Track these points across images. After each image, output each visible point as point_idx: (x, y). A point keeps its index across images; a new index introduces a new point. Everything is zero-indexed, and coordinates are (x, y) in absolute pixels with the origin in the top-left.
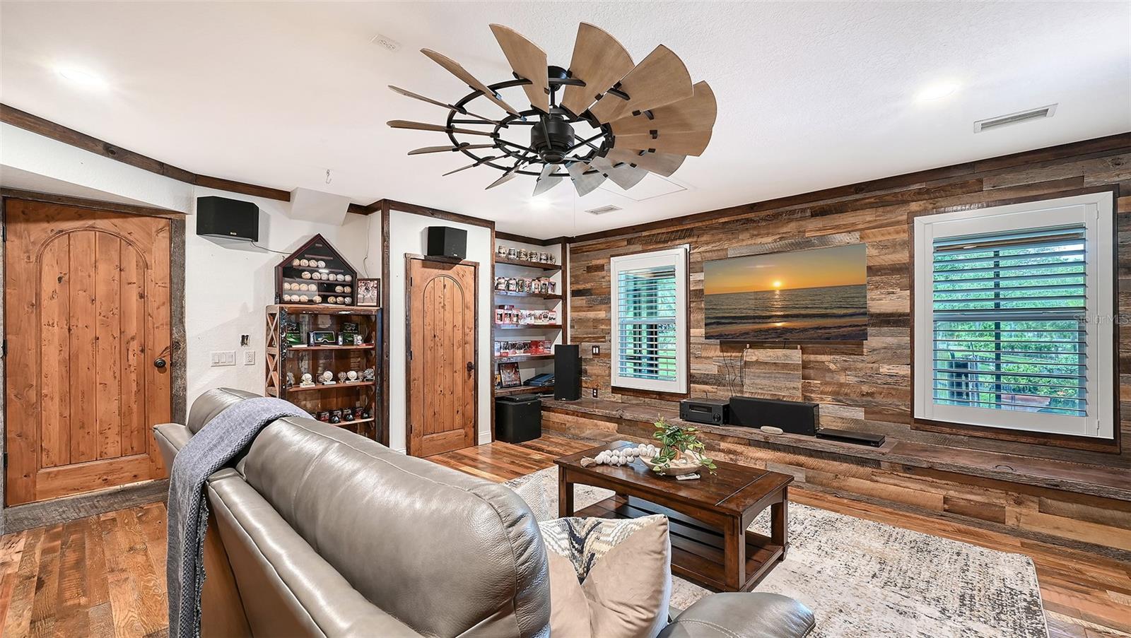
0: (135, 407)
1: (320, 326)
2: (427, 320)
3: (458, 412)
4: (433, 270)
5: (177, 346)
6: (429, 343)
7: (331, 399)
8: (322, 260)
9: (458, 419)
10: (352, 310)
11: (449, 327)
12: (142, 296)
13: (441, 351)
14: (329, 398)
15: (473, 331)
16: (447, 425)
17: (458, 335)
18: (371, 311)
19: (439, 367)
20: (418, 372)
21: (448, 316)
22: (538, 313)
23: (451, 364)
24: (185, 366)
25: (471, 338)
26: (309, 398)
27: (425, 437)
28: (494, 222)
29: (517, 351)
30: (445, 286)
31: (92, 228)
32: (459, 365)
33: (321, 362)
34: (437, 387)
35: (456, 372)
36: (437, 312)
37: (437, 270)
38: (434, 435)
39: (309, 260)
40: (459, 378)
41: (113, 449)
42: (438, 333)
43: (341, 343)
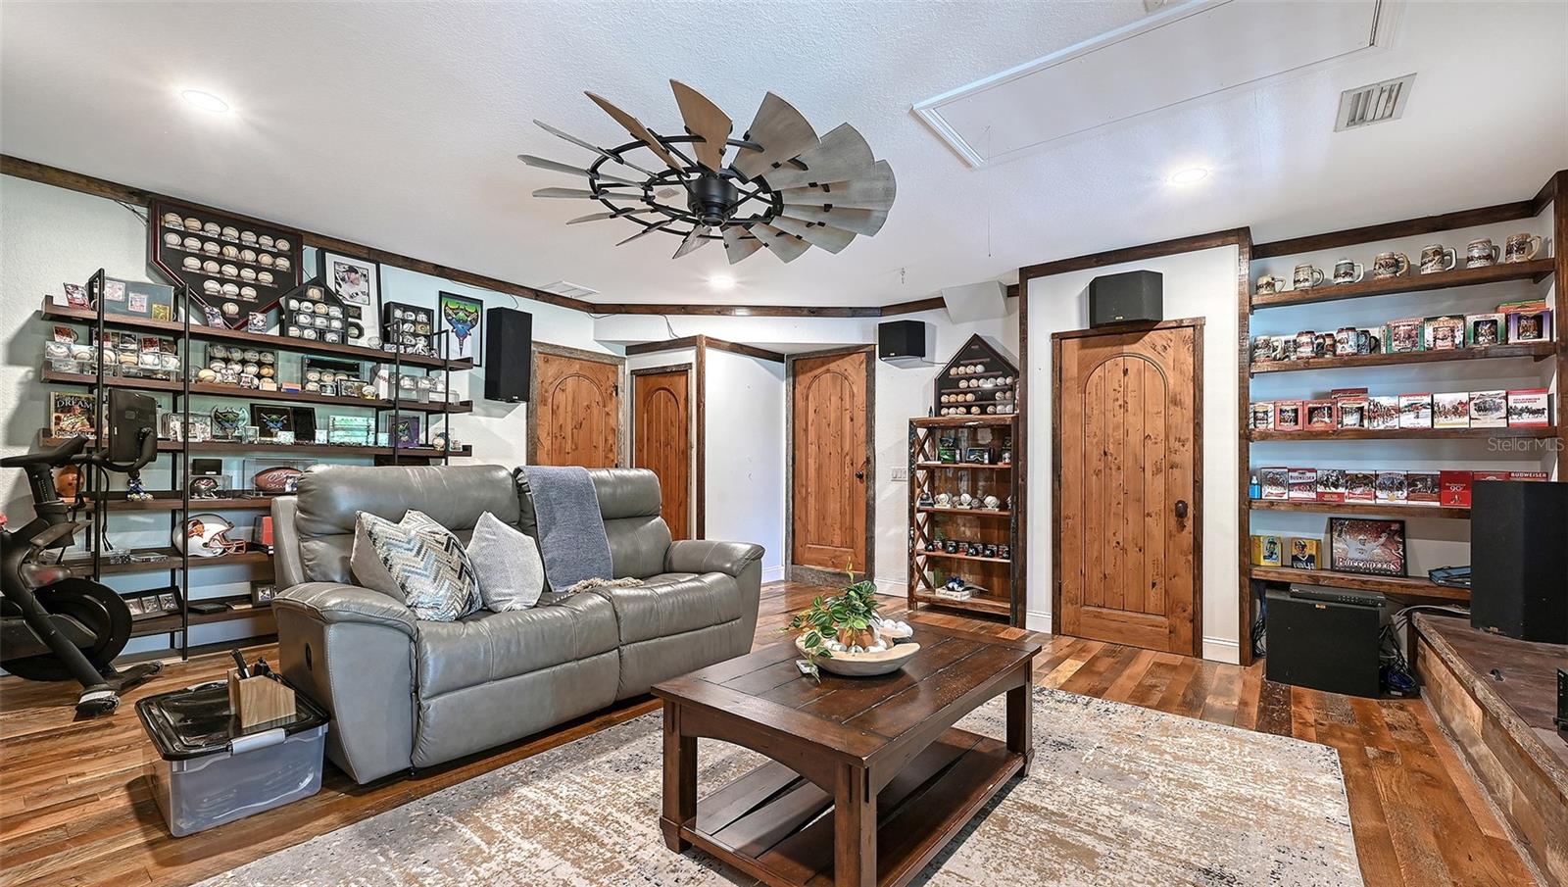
0: (847, 509)
1: (980, 442)
2: (1093, 427)
3: (1154, 585)
4: (1101, 349)
5: (870, 461)
6: (1095, 462)
7: (992, 530)
8: (980, 363)
9: (1154, 598)
10: (981, 419)
11: (1135, 439)
12: (852, 420)
13: (1118, 478)
14: (989, 528)
15: (1190, 445)
16: (1132, 599)
17: (1155, 453)
18: (1004, 419)
19: (1114, 504)
20: (1073, 507)
21: (1134, 421)
22: (1446, 399)
23: (1139, 501)
24: (874, 478)
25: (1186, 455)
26: (968, 525)
27: (1086, 608)
28: (1248, 228)
29: (1378, 493)
30: (1125, 372)
31: (828, 371)
32: (1156, 502)
33: (981, 484)
34: (1109, 534)
35: (1149, 515)
36: (1110, 415)
37: (1109, 348)
38: (1104, 611)
39: (966, 366)
40: (1157, 528)
41: (837, 540)
42: (1111, 449)
43: (987, 461)
